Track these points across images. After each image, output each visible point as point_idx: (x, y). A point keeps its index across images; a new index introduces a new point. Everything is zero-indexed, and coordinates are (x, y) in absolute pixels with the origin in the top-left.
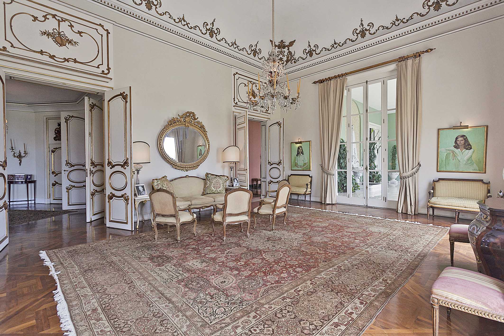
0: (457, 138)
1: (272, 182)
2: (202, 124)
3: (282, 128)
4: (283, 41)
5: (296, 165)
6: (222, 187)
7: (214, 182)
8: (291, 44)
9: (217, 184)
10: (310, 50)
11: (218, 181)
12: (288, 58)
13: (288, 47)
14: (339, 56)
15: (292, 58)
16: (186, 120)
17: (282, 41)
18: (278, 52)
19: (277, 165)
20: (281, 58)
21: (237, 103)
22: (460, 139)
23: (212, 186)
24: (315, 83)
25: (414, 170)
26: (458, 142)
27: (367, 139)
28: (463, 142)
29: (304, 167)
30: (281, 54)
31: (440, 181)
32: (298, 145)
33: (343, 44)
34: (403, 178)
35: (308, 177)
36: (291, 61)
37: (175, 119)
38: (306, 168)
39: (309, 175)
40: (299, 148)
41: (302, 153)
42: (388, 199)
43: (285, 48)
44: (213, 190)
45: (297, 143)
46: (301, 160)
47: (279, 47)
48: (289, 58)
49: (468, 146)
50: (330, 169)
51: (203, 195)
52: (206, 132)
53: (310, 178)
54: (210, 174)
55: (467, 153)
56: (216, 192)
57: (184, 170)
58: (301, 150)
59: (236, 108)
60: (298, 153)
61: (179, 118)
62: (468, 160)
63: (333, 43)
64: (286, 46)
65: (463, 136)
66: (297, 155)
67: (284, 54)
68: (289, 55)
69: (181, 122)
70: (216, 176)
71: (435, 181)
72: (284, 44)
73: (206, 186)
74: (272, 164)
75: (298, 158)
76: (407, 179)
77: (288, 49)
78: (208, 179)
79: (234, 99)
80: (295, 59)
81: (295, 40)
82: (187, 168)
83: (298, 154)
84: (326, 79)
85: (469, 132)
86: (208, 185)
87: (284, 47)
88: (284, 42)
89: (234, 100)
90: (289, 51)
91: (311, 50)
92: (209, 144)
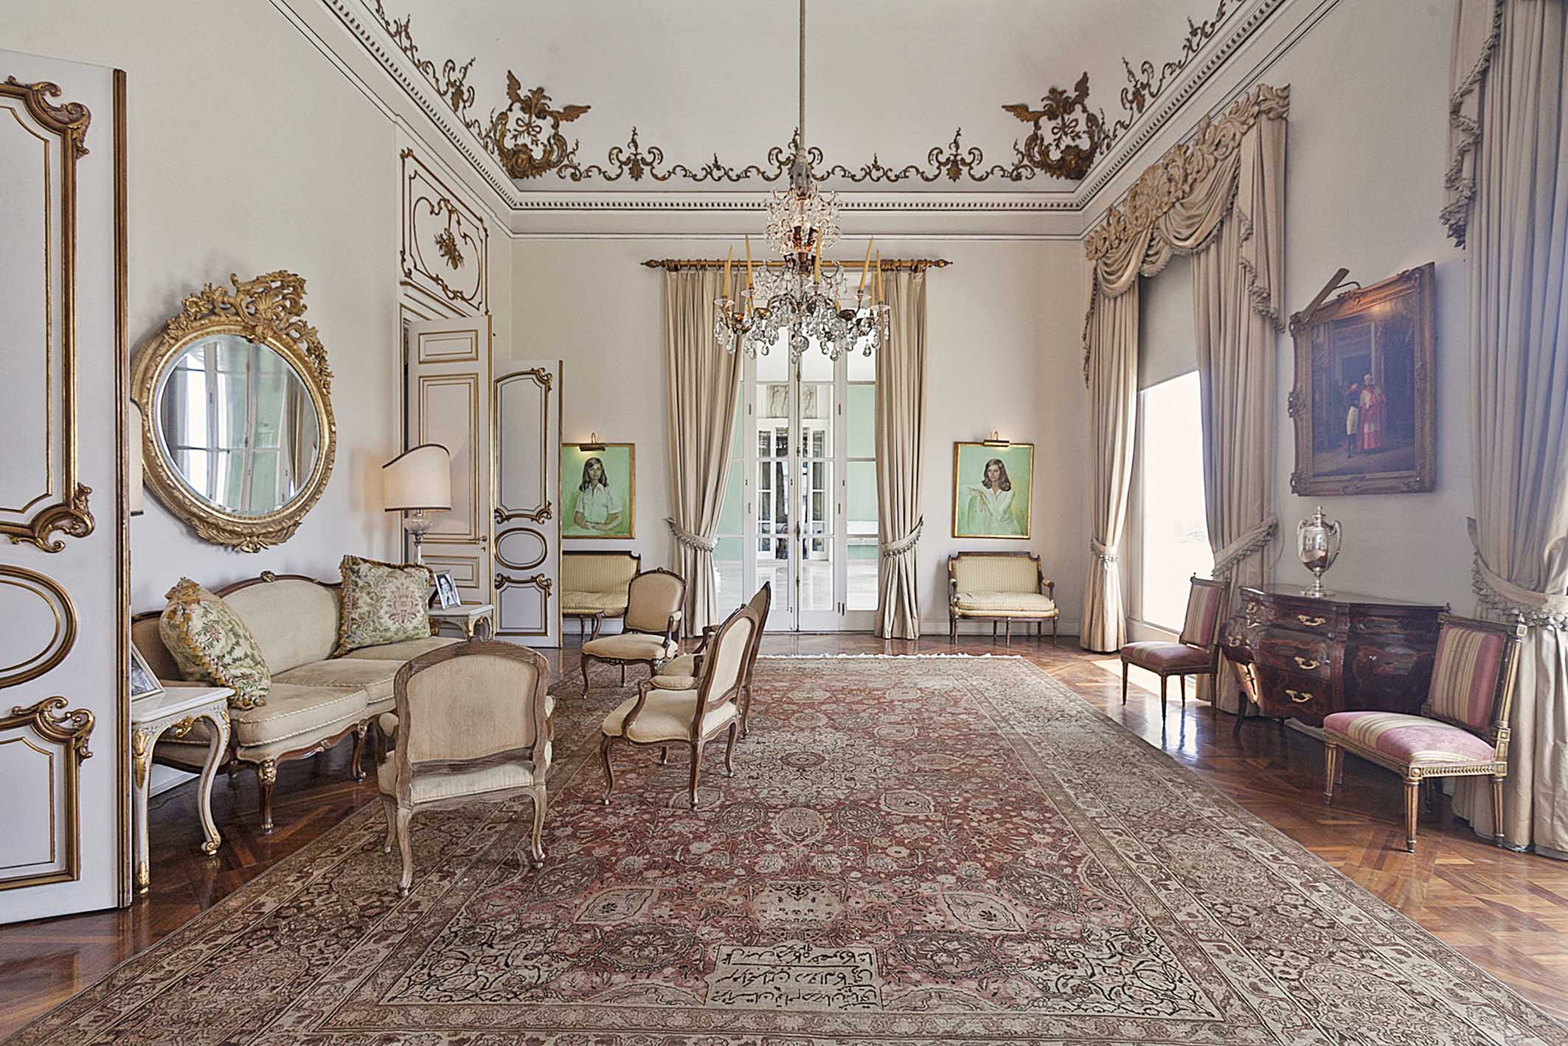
0: (988, 466)
1: (508, 579)
2: (313, 339)
3: (553, 395)
4: (545, 93)
5: (578, 519)
6: (422, 612)
7: (388, 595)
8: (573, 112)
9: (403, 604)
10: (633, 157)
11: (403, 592)
12: (548, 152)
13: (555, 118)
14: (730, 207)
15: (566, 162)
16: (261, 307)
17: (541, 90)
18: (520, 122)
19: (533, 520)
20: (525, 145)
21: (409, 274)
22: (993, 467)
23: (382, 612)
24: (649, 264)
25: (915, 533)
26: (990, 474)
27: (798, 452)
28: (997, 474)
29: (610, 526)
30: (529, 133)
31: (963, 558)
32: (589, 455)
33: (739, 177)
34: (894, 554)
35: (627, 558)
36: (560, 170)
37: (217, 293)
38: (617, 530)
39: (628, 553)
40: (589, 465)
41: (600, 481)
42: (849, 607)
43: (545, 118)
44: (387, 630)
45: (584, 447)
46: (597, 504)
47: (527, 106)
48: (554, 158)
49: (1005, 485)
50: (702, 534)
51: (336, 657)
52: (329, 375)
53: (635, 563)
54: (365, 561)
55: (1006, 497)
56: (401, 635)
57: (247, 549)
58: (599, 473)
59: (411, 291)
60: (585, 482)
61: (232, 291)
62: (1005, 512)
63: (711, 163)
64: (551, 114)
65: (998, 462)
66: (580, 488)
67: (538, 136)
68: (555, 147)
69: (237, 314)
70: (390, 570)
71: (953, 559)
72: (543, 101)
73: (356, 616)
74: (508, 518)
75: (587, 496)
76: (902, 556)
77: (555, 126)
78: (361, 583)
79: (403, 253)
80: (575, 168)
81: (589, 107)
82: (255, 539)
83: (587, 483)
84: (690, 265)
85: (1008, 453)
86: (365, 609)
87: (542, 114)
88: (545, 97)
89: (404, 260)
90: (556, 134)
91: (639, 157)
92: (334, 429)
